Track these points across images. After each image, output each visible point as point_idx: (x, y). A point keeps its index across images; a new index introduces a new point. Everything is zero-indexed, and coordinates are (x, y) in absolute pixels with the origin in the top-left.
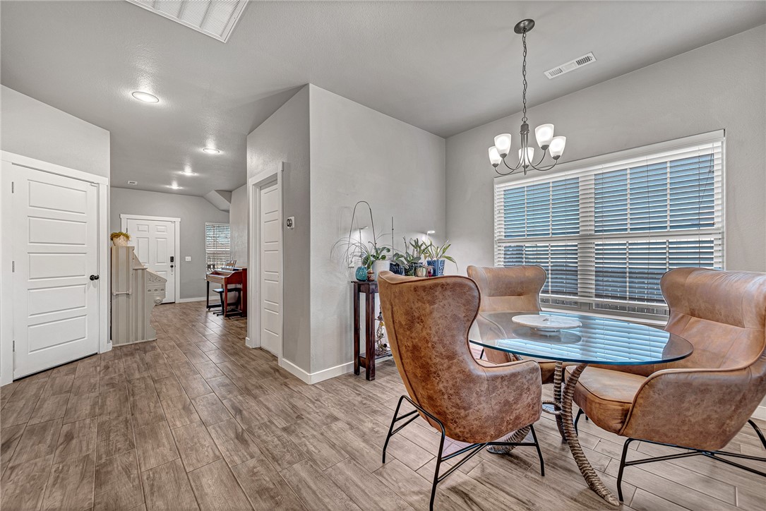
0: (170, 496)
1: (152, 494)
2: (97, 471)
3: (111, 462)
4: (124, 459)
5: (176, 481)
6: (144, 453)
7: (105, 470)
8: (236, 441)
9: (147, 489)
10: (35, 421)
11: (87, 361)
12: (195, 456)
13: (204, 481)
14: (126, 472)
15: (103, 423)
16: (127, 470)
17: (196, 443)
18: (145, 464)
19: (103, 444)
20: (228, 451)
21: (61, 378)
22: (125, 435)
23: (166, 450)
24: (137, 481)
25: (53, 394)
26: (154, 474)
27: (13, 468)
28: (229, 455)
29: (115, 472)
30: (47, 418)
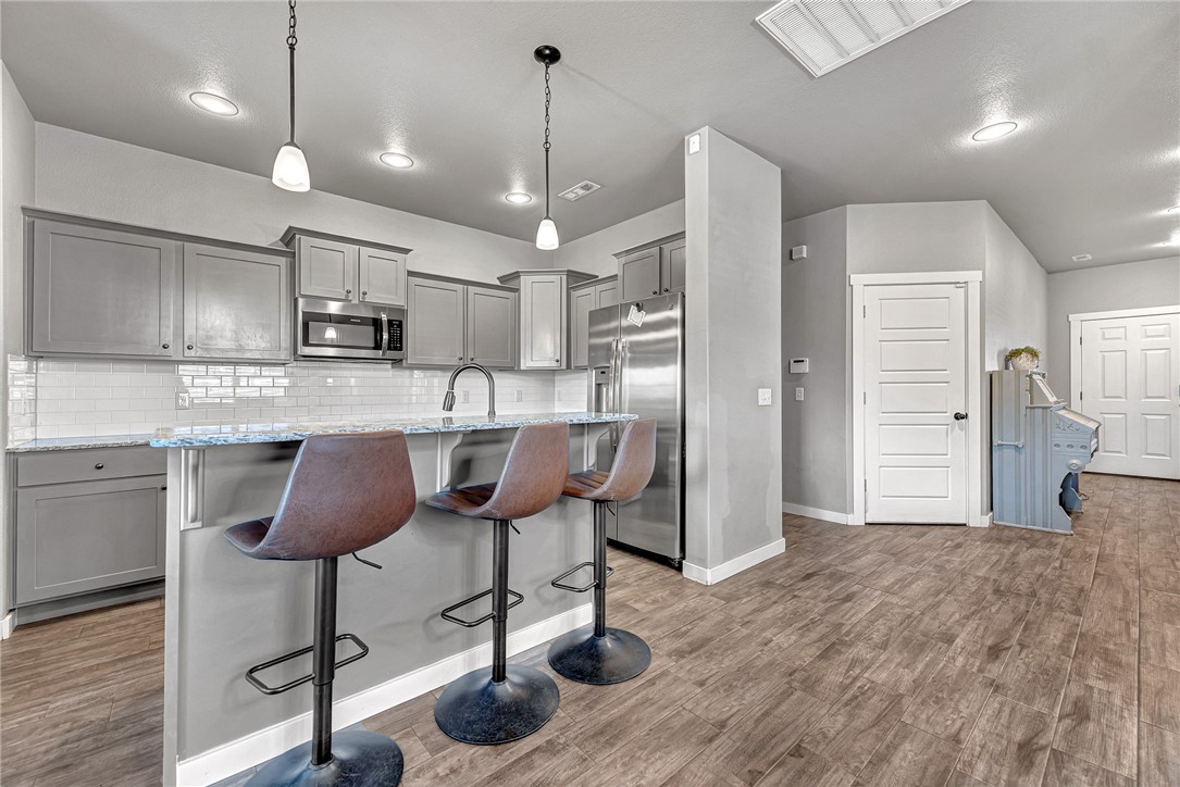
0: (856, 723)
1: (846, 704)
2: (834, 643)
3: (850, 645)
4: (863, 652)
5: (879, 715)
6: (885, 661)
7: (839, 647)
8: (1014, 748)
9: (847, 696)
10: (843, 568)
11: (946, 529)
12: (931, 712)
13: (907, 746)
14: (851, 664)
15: (887, 604)
16: (853, 663)
17: (951, 699)
18: (874, 671)
19: (864, 623)
20: (983, 747)
21: (904, 538)
22: (891, 629)
23: (908, 677)
24: (848, 682)
25: (880, 551)
26: (869, 688)
27: (795, 596)
28: (976, 754)
29: (843, 657)
30: (852, 571)
